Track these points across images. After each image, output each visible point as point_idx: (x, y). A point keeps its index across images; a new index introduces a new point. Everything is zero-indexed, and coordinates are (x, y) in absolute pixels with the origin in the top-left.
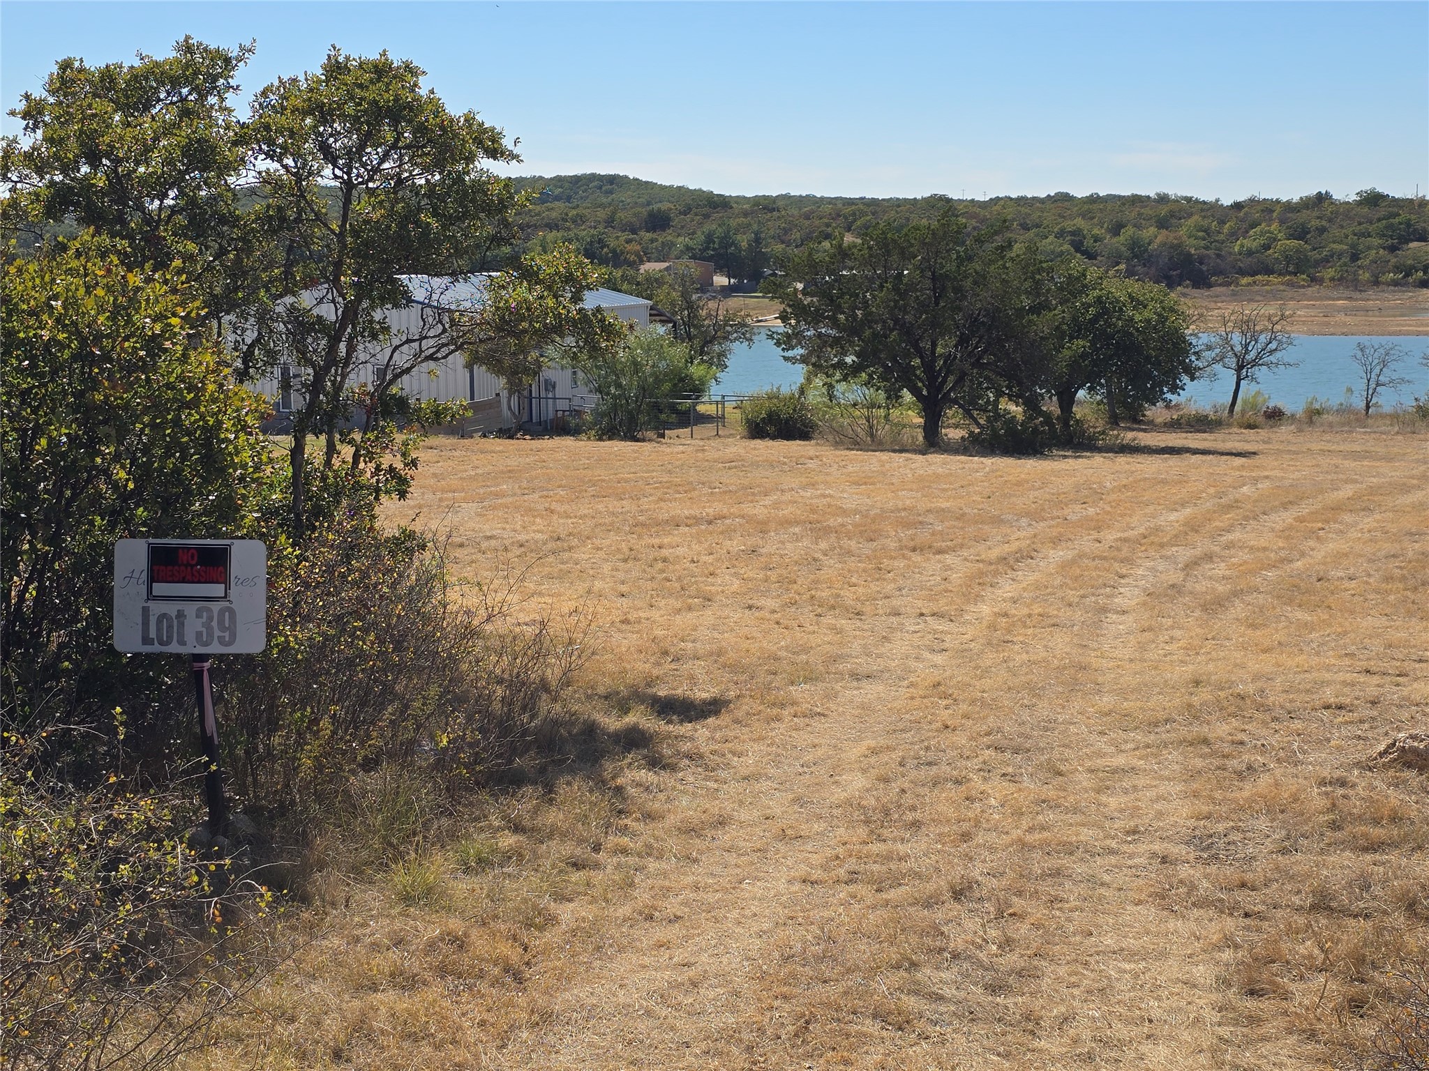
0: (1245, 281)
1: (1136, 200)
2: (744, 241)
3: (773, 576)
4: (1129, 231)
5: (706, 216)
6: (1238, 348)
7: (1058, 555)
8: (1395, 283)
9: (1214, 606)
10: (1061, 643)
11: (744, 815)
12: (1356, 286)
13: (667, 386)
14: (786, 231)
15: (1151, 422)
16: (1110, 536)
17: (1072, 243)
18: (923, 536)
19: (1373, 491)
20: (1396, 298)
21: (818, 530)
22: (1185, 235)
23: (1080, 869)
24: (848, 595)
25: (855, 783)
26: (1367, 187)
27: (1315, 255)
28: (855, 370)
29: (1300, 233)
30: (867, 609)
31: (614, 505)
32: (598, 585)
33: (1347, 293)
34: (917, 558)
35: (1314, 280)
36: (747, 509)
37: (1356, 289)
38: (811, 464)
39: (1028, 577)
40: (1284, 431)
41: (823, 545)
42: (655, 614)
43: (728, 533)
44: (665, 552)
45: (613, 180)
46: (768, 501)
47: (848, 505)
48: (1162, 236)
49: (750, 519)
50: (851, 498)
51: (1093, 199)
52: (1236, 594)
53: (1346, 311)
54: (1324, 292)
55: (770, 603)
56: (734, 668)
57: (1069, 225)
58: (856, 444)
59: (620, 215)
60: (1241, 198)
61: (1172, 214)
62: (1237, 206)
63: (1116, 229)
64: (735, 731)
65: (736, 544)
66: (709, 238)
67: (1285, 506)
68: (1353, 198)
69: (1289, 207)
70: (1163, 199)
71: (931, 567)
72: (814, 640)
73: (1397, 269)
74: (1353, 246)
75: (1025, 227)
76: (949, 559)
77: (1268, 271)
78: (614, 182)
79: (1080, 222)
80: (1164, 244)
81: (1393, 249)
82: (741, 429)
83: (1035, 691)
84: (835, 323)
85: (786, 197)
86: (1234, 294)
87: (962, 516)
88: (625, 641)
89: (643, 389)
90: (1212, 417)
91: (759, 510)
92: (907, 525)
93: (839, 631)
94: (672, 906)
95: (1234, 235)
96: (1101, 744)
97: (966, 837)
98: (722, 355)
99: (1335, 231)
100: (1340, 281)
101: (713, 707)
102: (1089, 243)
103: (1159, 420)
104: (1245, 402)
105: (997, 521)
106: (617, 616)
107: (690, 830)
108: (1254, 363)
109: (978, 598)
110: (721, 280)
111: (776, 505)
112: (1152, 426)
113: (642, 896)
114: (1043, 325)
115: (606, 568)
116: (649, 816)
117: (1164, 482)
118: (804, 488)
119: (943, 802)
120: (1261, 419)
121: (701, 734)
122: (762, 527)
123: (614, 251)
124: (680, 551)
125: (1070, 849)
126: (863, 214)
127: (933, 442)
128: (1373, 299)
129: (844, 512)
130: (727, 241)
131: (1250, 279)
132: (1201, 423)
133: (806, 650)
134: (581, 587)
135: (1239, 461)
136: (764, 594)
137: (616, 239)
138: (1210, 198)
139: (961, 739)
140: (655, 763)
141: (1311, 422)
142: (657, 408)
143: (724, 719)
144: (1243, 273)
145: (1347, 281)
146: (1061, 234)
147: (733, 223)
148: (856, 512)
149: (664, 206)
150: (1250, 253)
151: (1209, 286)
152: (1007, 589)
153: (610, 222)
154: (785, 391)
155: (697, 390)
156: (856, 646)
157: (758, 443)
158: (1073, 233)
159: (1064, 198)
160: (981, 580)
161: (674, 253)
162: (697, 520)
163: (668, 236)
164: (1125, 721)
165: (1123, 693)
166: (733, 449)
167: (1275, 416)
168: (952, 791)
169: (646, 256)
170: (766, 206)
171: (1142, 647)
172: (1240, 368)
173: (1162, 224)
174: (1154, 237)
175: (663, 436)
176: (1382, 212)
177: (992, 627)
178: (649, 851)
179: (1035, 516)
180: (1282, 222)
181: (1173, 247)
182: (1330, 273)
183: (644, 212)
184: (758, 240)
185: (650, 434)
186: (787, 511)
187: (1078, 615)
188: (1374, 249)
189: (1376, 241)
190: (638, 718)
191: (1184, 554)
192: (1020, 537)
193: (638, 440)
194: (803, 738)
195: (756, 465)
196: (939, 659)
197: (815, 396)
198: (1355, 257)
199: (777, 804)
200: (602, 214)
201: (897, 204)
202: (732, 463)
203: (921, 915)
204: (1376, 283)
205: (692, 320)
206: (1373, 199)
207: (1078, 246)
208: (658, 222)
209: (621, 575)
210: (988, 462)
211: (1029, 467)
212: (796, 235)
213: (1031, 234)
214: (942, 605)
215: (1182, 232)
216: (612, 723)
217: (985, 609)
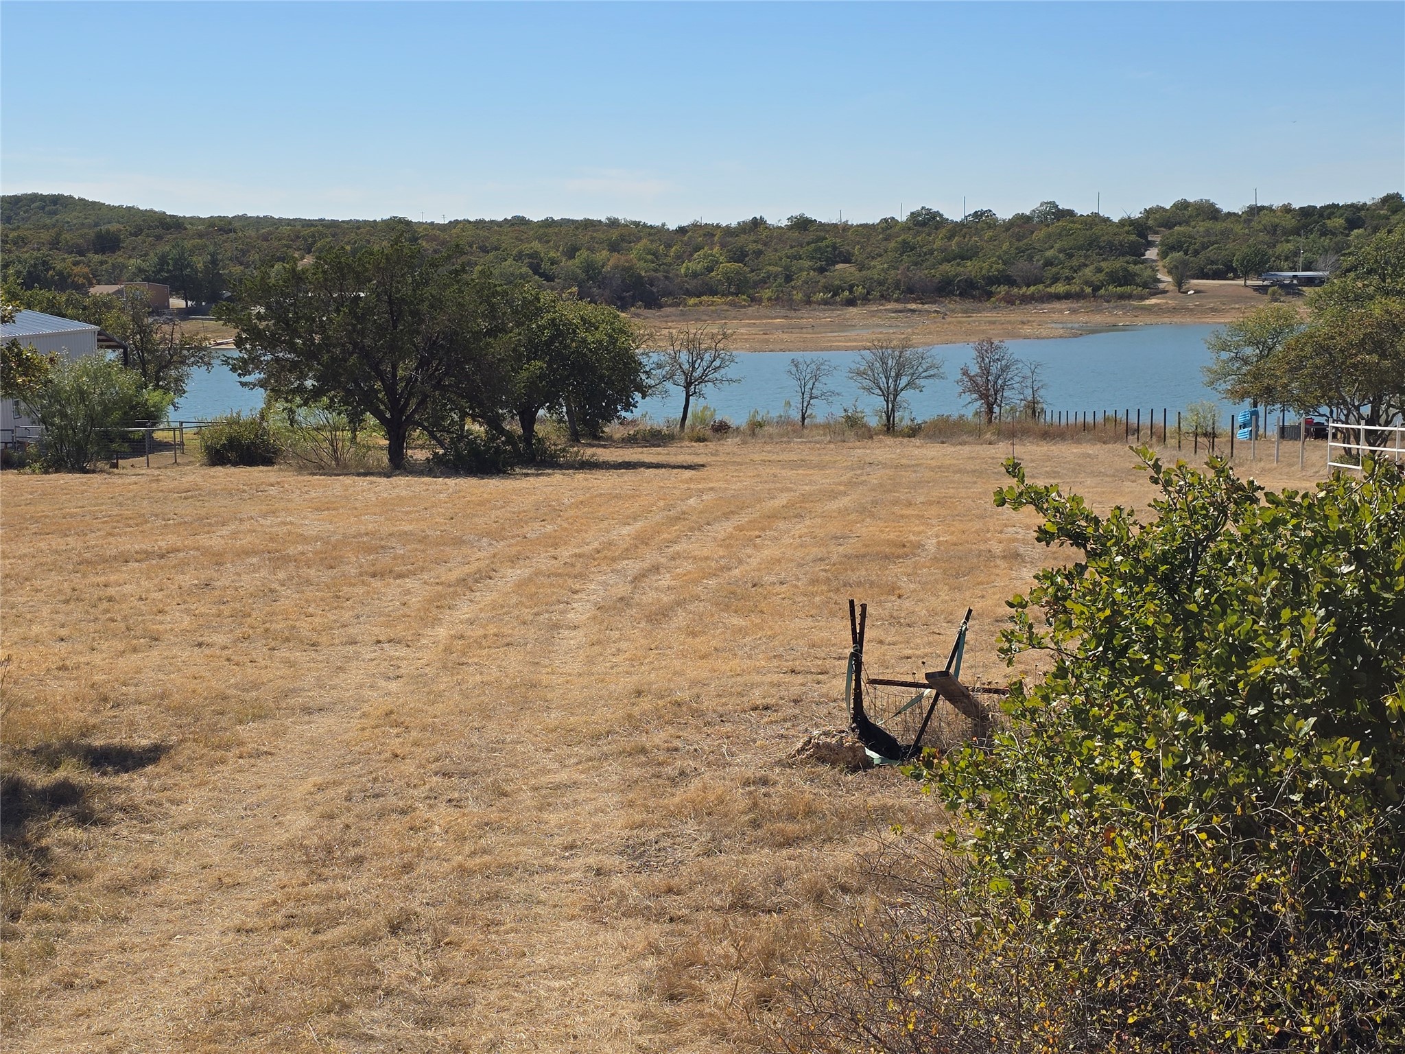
0: (692, 301)
1: (589, 225)
2: (199, 262)
3: (226, 610)
4: (583, 255)
5: (159, 238)
6: (686, 366)
7: (514, 574)
8: (825, 302)
9: (658, 616)
10: (514, 661)
11: (179, 867)
12: (791, 305)
13: (117, 415)
14: (244, 252)
15: (610, 438)
16: (565, 553)
17: (530, 266)
18: (385, 560)
19: (804, 498)
20: (826, 316)
21: (278, 559)
22: (634, 257)
23: (518, 889)
24: (304, 627)
25: (299, 822)
26: (796, 213)
27: (753, 277)
28: (316, 394)
29: (739, 256)
30: (324, 639)
31: (57, 542)
32: (36, 629)
33: (783, 312)
34: (377, 583)
35: (753, 299)
36: (203, 540)
37: (791, 308)
38: (273, 491)
39: (485, 597)
40: (731, 443)
41: (281, 575)
42: (97, 658)
43: (181, 567)
44: (111, 591)
45: (56, 200)
46: (225, 531)
47: (311, 532)
48: (617, 258)
49: (205, 551)
50: (313, 525)
51: (549, 223)
52: (678, 603)
53: (783, 328)
54: (763, 311)
55: (220, 639)
56: (179, 710)
57: (526, 248)
58: (321, 469)
59: (66, 236)
60: (685, 223)
61: (622, 238)
62: (682, 230)
63: (571, 252)
64: (177, 778)
65: (187, 579)
66: (163, 260)
67: (727, 516)
68: (784, 223)
69: (728, 231)
70: (613, 223)
71: (391, 591)
72: (266, 675)
73: (826, 289)
74: (786, 268)
75: (485, 250)
76: (409, 583)
77: (713, 292)
78: (57, 201)
79: (536, 246)
80: (616, 267)
81: (822, 270)
82: (200, 456)
83: (486, 713)
84: (292, 347)
85: (243, 218)
86: (683, 314)
87: (423, 540)
88: (59, 689)
89: (92, 419)
90: (665, 431)
91: (215, 541)
92: (369, 550)
93: (291, 664)
94: (95, 971)
95: (680, 258)
96: (546, 760)
97: (407, 868)
98: (179, 380)
99: (770, 254)
100: (776, 301)
101: (153, 755)
102: (545, 265)
103: (617, 436)
104: (695, 416)
105: (459, 542)
106: (54, 662)
107: (119, 888)
108: (701, 380)
109: (436, 621)
110: (177, 303)
111: (234, 535)
112: (610, 442)
113: (63, 964)
114: (499, 347)
115: (45, 611)
116: (75, 877)
117: (618, 497)
118: (264, 516)
119: (388, 834)
120: (709, 433)
121: (137, 784)
122: (217, 558)
123: (60, 273)
124: (128, 589)
125: (508, 870)
126: (322, 235)
127: (398, 464)
128: (807, 317)
129: (304, 539)
130: (181, 263)
131: (696, 300)
132: (656, 438)
133: (256, 686)
134: (16, 632)
135: (688, 474)
136: (215, 630)
137: (62, 262)
138: (657, 223)
139: (409, 767)
140: (85, 819)
141: (753, 434)
142: (107, 437)
143: (164, 766)
144: (690, 294)
145: (784, 302)
146: (519, 257)
147: (188, 244)
148: (317, 538)
149: (113, 227)
150: (695, 275)
151: (660, 306)
152: (465, 610)
153: (54, 244)
154: (245, 416)
155: (152, 417)
156: (310, 679)
157: (220, 471)
158: (531, 256)
159: (520, 222)
160: (439, 603)
161: (126, 276)
162: (148, 555)
163: (118, 258)
164: (569, 736)
165: (570, 709)
166: (190, 478)
167: (721, 429)
168: (396, 823)
169: (96, 278)
170: (221, 227)
171: (590, 661)
172: (688, 385)
173: (614, 247)
174: (607, 260)
175: (116, 466)
176: (811, 236)
177: (448, 650)
178: (73, 915)
179: (495, 535)
180: (723, 246)
181: (625, 269)
182: (767, 293)
183: (91, 233)
184: (214, 262)
185: (100, 465)
186: (245, 541)
187: (532, 633)
188: (805, 270)
189: (806, 264)
190: (69, 772)
191: (632, 567)
192: (480, 556)
193: (86, 472)
194: (247, 780)
195: (213, 494)
196: (394, 686)
197: (276, 421)
198: (789, 278)
199: (216, 852)
200: (45, 236)
201: (356, 226)
202: (188, 493)
203: (356, 954)
204: (808, 302)
205: (146, 345)
206: (802, 224)
207: (536, 269)
208: (107, 243)
209: (61, 618)
210: (452, 482)
211: (492, 486)
212: (254, 256)
213: (491, 256)
214: (399, 631)
215: (633, 255)
216: (41, 779)
217: (442, 632)
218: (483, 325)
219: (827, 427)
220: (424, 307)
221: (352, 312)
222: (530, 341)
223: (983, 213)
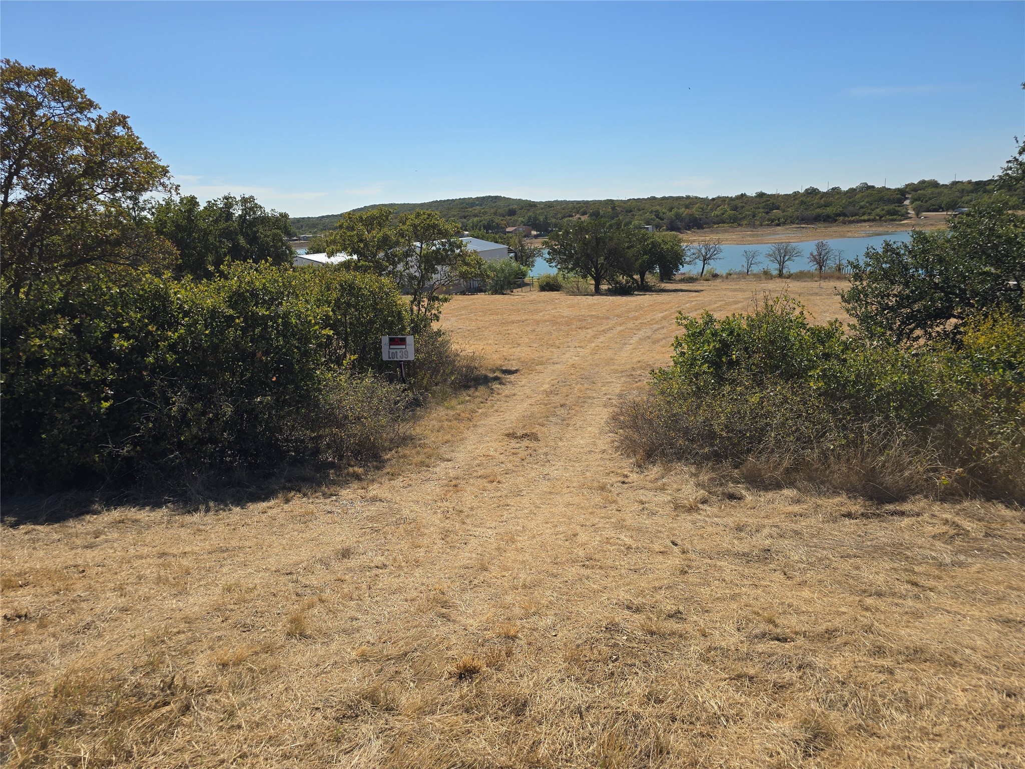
0: (715, 226)
1: (679, 198)
2: (541, 218)
3: (538, 337)
4: (675, 210)
5: (528, 210)
6: (704, 254)
7: (619, 328)
8: (768, 225)
9: (654, 342)
10: (610, 353)
11: (519, 393)
12: (754, 226)
13: (513, 276)
14: (556, 214)
15: (675, 280)
16: (638, 322)
17: (655, 215)
18: (584, 324)
19: (726, 304)
20: (767, 230)
21: (554, 322)
22: (695, 210)
23: (590, 401)
24: (557, 342)
25: (546, 386)
26: (759, 191)
27: (740, 216)
28: (572, 269)
29: (735, 208)
30: (562, 346)
31: (495, 317)
32: (490, 341)
33: (751, 229)
34: (580, 331)
35: (739, 225)
36: (535, 317)
37: (754, 228)
38: (557, 301)
39: (609, 335)
40: (718, 281)
41: (554, 328)
42: (505, 349)
43: (528, 325)
44: (509, 332)
45: (496, 197)
46: (541, 314)
47: (565, 315)
48: (687, 211)
49: (535, 320)
50: (566, 312)
51: (664, 198)
52: (664, 338)
53: (750, 236)
54: (743, 229)
55: (535, 345)
56: (523, 362)
57: (654, 209)
58: (573, 294)
59: (499, 210)
60: (714, 197)
61: (690, 203)
62: (713, 199)
63: (671, 210)
64: (521, 376)
65: (529, 329)
66: (530, 218)
67: (696, 310)
68: (754, 195)
69: (731, 199)
70: (688, 197)
71: (583, 333)
72: (545, 355)
73: (769, 220)
74: (754, 212)
75: (639, 210)
76: (589, 331)
77: (724, 223)
78: (497, 198)
79: (658, 207)
80: (687, 214)
81: (767, 213)
82: (537, 288)
83: (597, 365)
84: (565, 254)
85: (557, 201)
86: (712, 231)
87: (597, 317)
88: (496, 356)
89: (505, 278)
90: (695, 277)
91: (538, 317)
92: (580, 320)
93: (551, 352)
94: (502, 409)
95: (712, 210)
96: (608, 376)
97: (567, 396)
98: (533, 262)
99: (747, 207)
100: (748, 225)
101: (516, 371)
102: (661, 215)
103: (677, 279)
104: (707, 272)
105: (608, 318)
106: (494, 350)
107: (507, 396)
108: (709, 258)
109: (593, 342)
110: (534, 233)
111: (543, 316)
112: (676, 282)
113: (495, 408)
115: (492, 337)
116: (499, 394)
117: (663, 303)
118: (553, 309)
119: (564, 390)
120: (711, 278)
121: (512, 377)
122: (538, 322)
123: (497, 224)
124: (513, 331)
125: (589, 398)
126: (583, 207)
127: (598, 292)
128: (760, 231)
129: (563, 317)
130: (536, 219)
131: (717, 226)
132: (691, 280)
133: (542, 357)
134: (485, 342)
135: (694, 294)
136: (534, 343)
137: (498, 220)
138: (704, 196)
139: (574, 377)
140: (500, 384)
141: (727, 278)
142: (509, 283)
143: (518, 374)
144: (715, 223)
145: (752, 225)
146: (651, 212)
147: (538, 212)
148: (567, 317)
149: (515, 207)
150: (717, 216)
151: (703, 228)
152: (602, 339)
153: (495, 214)
154: (552, 275)
155: (524, 275)
156: (556, 356)
157: (543, 293)
158: (656, 212)
159: (653, 198)
160: (595, 337)
161: (518, 224)
162: (519, 321)
163: (515, 217)
164: (616, 371)
165: (619, 365)
166: (533, 297)
167: (715, 276)
168: (567, 387)
169: (508, 225)
170: (549, 205)
171: (631, 354)
172: (704, 260)
173: (687, 207)
174: (684, 212)
175: (512, 292)
176: (764, 200)
177: (593, 350)
178: (498, 400)
179: (619, 316)
180: (728, 205)
181: (691, 215)
182: (745, 222)
183: (507, 209)
184: (546, 218)
185: (509, 291)
186: (547, 317)
187: (618, 346)
188: (761, 213)
189: (761, 210)
190: (498, 374)
191: (656, 326)
193: (504, 294)
194: (536, 378)
195: (539, 302)
196: (576, 358)
197: (560, 278)
198: (754, 216)
199: (528, 391)
200: (492, 211)
201: (595, 202)
202: (533, 302)
203: (552, 409)
204: (761, 225)
205: (523, 251)
206: (761, 195)
207: (657, 216)
208: (512, 213)
209: (496, 339)
210: (611, 298)
211: (625, 299)
212: (560, 216)
213: (641, 212)
214: (582, 344)
215: (694, 210)
216: (491, 375)
217: (593, 345)
218: (627, 245)
219: (754, 275)
220: (607, 240)
221: (584, 243)
222: (644, 249)
223: (836, 188)
